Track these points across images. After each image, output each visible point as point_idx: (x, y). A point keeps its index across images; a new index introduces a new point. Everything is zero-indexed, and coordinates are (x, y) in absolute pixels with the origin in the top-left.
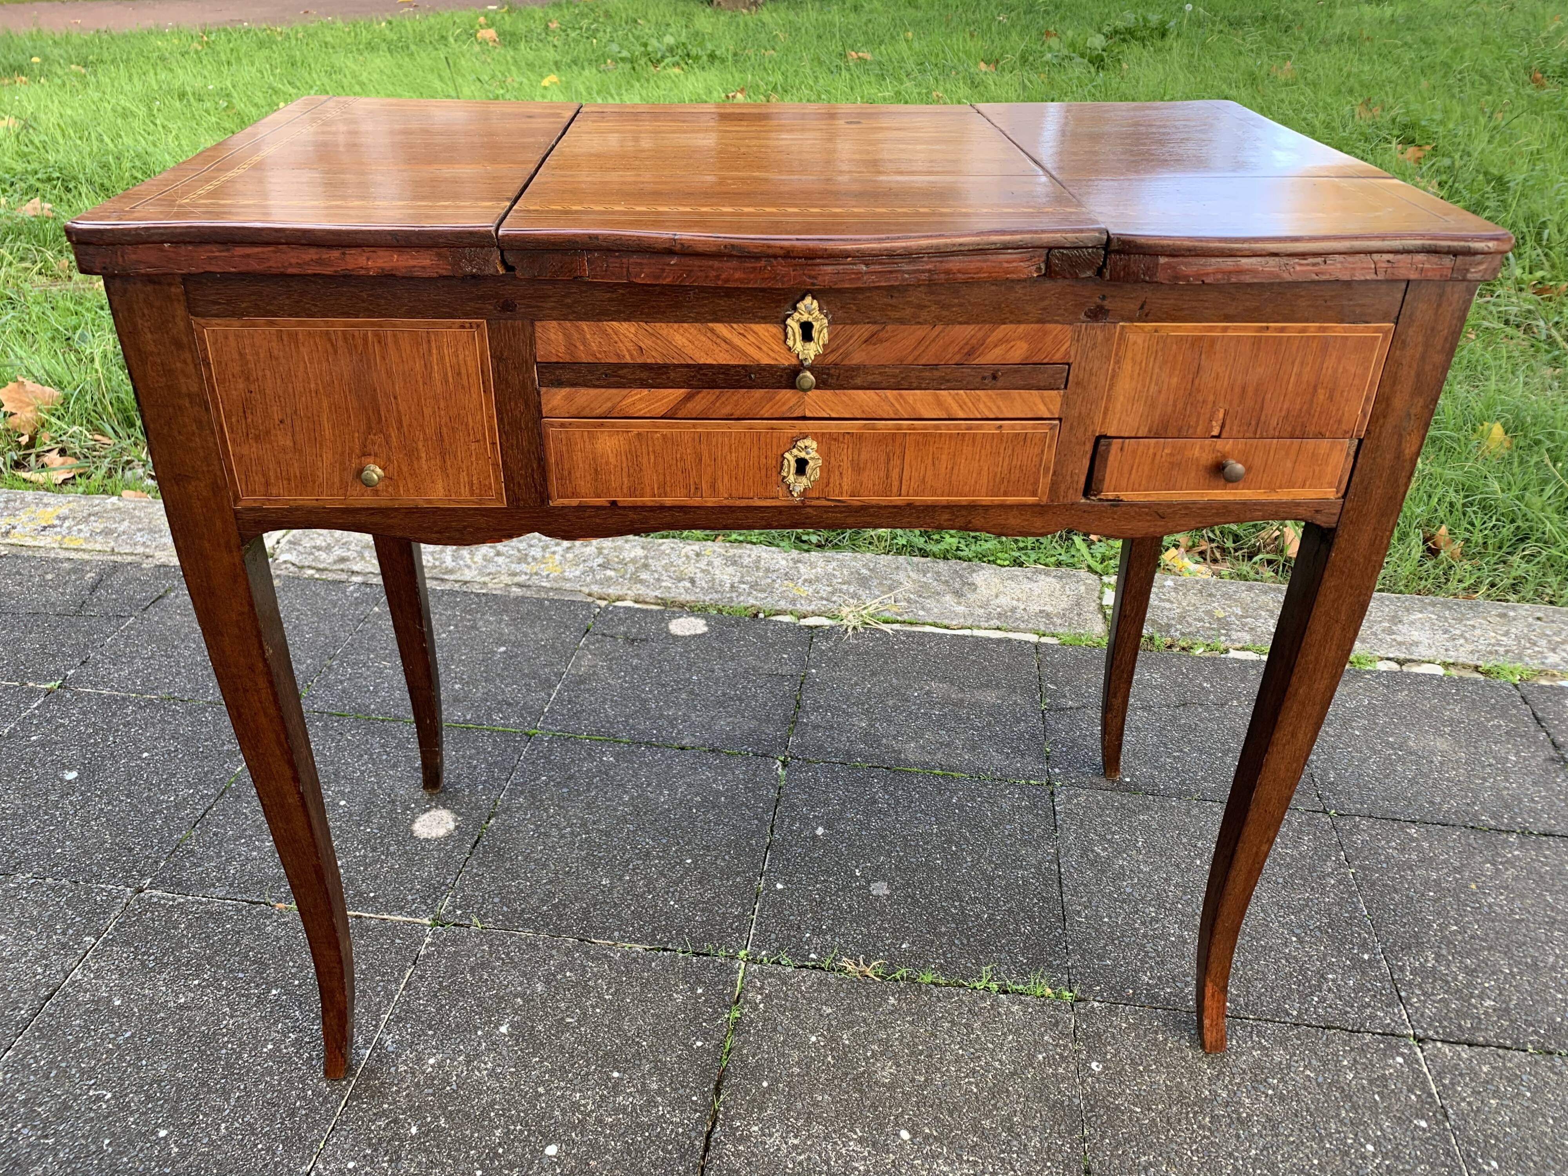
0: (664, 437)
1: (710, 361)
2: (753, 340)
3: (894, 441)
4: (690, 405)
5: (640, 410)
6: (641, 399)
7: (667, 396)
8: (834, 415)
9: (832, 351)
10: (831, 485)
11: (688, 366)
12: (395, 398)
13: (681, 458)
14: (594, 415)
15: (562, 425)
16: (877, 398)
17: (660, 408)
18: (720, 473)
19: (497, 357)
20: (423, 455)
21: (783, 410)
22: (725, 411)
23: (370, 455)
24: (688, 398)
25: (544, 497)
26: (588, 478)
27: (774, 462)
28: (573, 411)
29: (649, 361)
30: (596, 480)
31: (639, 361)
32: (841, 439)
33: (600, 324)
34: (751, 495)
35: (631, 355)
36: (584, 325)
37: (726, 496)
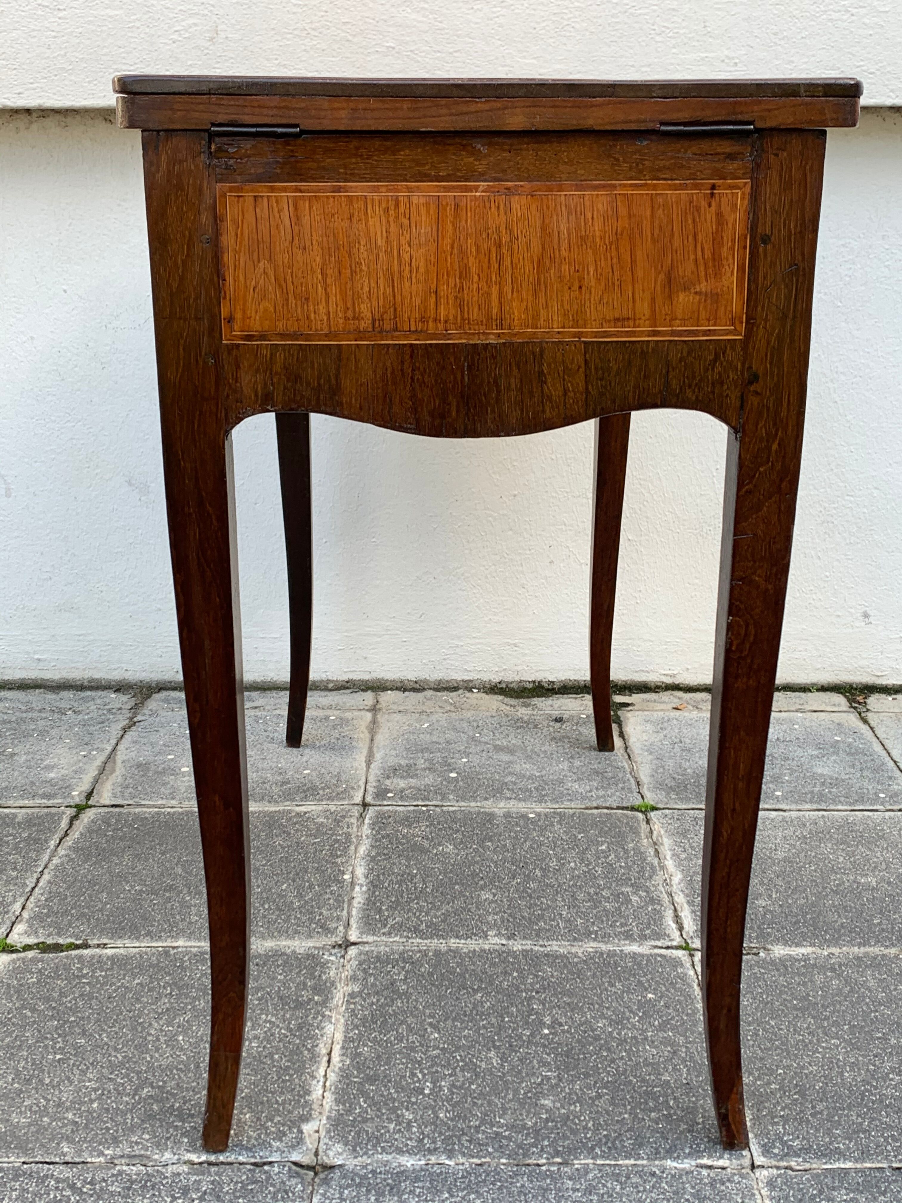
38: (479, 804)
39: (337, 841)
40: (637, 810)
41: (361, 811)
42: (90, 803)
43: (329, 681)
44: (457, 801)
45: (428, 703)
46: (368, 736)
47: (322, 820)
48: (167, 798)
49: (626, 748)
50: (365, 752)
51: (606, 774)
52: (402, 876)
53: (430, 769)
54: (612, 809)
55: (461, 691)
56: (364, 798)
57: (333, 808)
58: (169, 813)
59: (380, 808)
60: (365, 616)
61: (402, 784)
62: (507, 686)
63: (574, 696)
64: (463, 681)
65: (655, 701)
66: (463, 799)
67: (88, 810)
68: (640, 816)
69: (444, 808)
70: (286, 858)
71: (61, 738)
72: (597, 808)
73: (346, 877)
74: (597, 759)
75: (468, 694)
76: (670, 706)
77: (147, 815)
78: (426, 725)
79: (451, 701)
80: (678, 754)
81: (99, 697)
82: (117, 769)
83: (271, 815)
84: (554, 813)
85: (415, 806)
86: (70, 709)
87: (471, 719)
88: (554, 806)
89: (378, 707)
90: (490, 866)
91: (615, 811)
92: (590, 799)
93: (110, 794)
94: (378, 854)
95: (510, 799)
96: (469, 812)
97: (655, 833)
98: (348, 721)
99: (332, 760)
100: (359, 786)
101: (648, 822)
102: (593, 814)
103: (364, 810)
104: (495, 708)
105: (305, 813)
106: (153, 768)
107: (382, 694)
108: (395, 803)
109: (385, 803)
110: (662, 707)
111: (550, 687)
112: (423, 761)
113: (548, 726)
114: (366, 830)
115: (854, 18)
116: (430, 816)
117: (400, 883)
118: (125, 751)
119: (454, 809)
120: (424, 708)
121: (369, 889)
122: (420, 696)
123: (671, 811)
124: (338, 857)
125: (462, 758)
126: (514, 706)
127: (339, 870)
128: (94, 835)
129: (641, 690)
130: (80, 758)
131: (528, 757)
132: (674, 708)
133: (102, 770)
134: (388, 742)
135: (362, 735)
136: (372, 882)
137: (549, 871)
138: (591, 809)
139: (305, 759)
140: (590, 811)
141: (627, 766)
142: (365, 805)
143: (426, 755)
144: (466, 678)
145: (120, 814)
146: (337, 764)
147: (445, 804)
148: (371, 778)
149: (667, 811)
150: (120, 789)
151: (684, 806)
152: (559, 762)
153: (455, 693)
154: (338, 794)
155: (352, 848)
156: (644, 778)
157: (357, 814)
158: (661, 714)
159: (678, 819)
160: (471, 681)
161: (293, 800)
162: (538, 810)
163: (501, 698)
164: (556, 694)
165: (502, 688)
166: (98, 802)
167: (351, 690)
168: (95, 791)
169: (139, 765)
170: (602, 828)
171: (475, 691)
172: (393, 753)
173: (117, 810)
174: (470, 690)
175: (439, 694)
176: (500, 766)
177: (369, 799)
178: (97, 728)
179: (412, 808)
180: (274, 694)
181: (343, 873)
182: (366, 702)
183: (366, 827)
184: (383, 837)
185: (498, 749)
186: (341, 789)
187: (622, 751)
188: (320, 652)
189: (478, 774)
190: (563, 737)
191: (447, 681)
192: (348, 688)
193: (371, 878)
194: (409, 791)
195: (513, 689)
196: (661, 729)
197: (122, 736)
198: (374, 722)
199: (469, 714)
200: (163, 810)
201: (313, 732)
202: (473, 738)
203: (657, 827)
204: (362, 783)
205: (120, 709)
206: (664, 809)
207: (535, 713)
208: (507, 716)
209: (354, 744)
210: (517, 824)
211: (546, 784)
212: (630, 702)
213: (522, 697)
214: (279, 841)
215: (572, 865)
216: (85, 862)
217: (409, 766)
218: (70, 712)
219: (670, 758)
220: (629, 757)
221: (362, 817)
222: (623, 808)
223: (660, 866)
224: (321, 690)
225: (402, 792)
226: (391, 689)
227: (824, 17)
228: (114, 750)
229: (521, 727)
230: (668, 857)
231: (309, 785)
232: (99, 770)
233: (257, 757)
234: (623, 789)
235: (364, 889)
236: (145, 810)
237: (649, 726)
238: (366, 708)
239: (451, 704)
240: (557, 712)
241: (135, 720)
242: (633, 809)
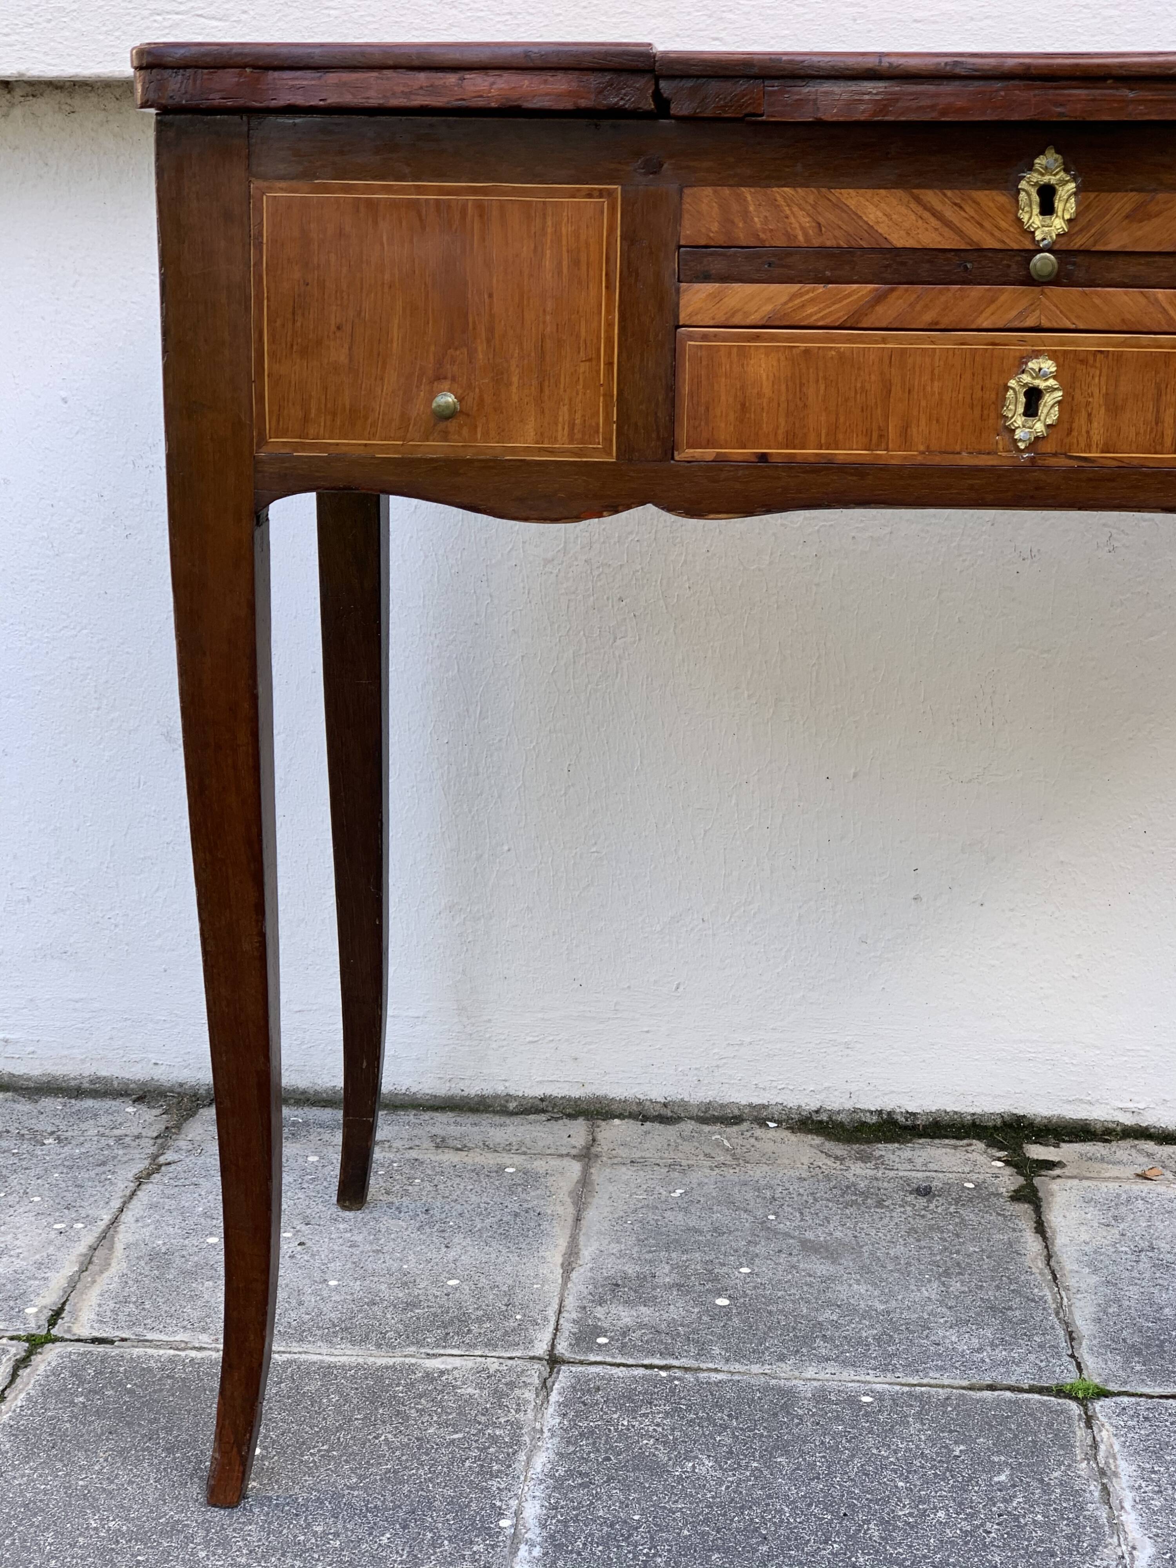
0: (841, 355)
1: (910, 243)
2: (972, 213)
3: (1167, 364)
4: (880, 309)
5: (811, 315)
6: (812, 300)
7: (849, 295)
8: (1081, 327)
9: (1081, 230)
10: (1075, 433)
11: (882, 250)
12: (491, 296)
13: (862, 387)
14: (748, 322)
15: (705, 337)
16: (1143, 301)
17: (838, 311)
18: (915, 413)
19: (629, 238)
20: (515, 379)
21: (1008, 317)
22: (928, 318)
23: (445, 378)
24: (879, 299)
25: (670, 449)
26: (732, 417)
27: (993, 396)
28: (721, 319)
29: (828, 243)
30: (742, 421)
31: (816, 242)
32: (1091, 361)
33: (769, 191)
34: (958, 448)
35: (806, 234)
36: (747, 193)
37: (922, 448)
38: (767, 1369)
39: (494, 1439)
40: (1069, 1396)
41: (546, 1374)
42: (54, 1332)
43: (509, 1097)
44: (727, 1361)
45: (687, 1147)
46: (571, 1210)
47: (470, 1390)
48: (193, 1329)
49: (1049, 1257)
50: (563, 1243)
51: (1009, 1313)
52: (612, 1526)
53: (679, 1286)
54: (1021, 1390)
55: (745, 1125)
56: (553, 1346)
57: (493, 1365)
58: (192, 1360)
59: (581, 1368)
60: (576, 985)
61: (625, 1316)
62: (830, 1117)
63: (953, 1142)
64: (750, 1105)
65: (1103, 1159)
66: (739, 1355)
67: (49, 1346)
68: (1074, 1408)
69: (701, 1375)
70: (395, 1472)
71: (26, 1193)
72: (991, 1388)
73: (504, 1523)
74: (993, 1279)
75: (759, 1132)
76: (1130, 1171)
77: (152, 1364)
78: (679, 1191)
79: (726, 1143)
80: (1147, 1275)
81: (106, 1111)
82: (114, 1262)
83: (377, 1374)
84: (910, 1395)
85: (646, 1367)
86: (53, 1133)
87: (762, 1183)
88: (911, 1380)
89: (594, 1150)
90: (780, 1512)
91: (1026, 1396)
92: (978, 1366)
93: (93, 1316)
94: (570, 1474)
95: (827, 1360)
96: (750, 1386)
97: (1102, 1447)
98: (537, 1177)
99: (501, 1259)
100: (546, 1319)
101: (1089, 1422)
102: (984, 1401)
103: (551, 1372)
104: (806, 1162)
105: (442, 1373)
106: (178, 1261)
107: (603, 1123)
108: (609, 1359)
109: (592, 1358)
110: (1114, 1171)
111: (909, 1123)
112: (667, 1268)
113: (903, 1205)
114: (551, 1418)
116: (673, 1390)
117: (605, 1541)
118: (134, 1226)
119: (720, 1377)
120: (679, 1157)
121: (546, 1554)
122: (670, 1132)
123: (1133, 1400)
124: (493, 1475)
125: (741, 1265)
126: (842, 1159)
127: (493, 1506)
128: (52, 1402)
129: (1077, 1136)
130: (53, 1235)
131: (865, 1270)
132: (1138, 1175)
133: (86, 1263)
134: (606, 1224)
135: (560, 1210)
136: (552, 1537)
137: (896, 1527)
138: (981, 1389)
139: (452, 1255)
140: (978, 1395)
141: (1049, 1298)
142: (554, 1361)
143: (674, 1255)
144: (756, 1101)
145: (104, 1359)
146: (509, 1269)
147: (703, 1366)
148: (571, 1302)
149: (1126, 1399)
150: (112, 1305)
151: (1159, 1391)
152: (921, 1283)
153: (735, 1128)
154: (506, 1333)
155: (522, 1456)
156: (1084, 1325)
157: (537, 1382)
158: (1113, 1186)
159: (1146, 1419)
160: (765, 1107)
161: (420, 1344)
162: (878, 1387)
163: (817, 1140)
164: (921, 1136)
165: (821, 1122)
166: (69, 1330)
167: (548, 1116)
168: (67, 1307)
169: (154, 1256)
170: (1001, 1433)
171: (772, 1125)
172: (615, 1248)
173: (101, 1349)
174: (762, 1122)
175: (706, 1128)
176: (810, 1285)
177: (563, 1348)
178: (92, 1174)
179: (641, 1371)
180: (411, 1116)
181: (501, 1515)
182: (572, 1141)
183: (551, 1410)
184: (582, 1435)
185: (809, 1247)
186: (513, 1324)
187: (1041, 1264)
188: (494, 1045)
189: (770, 1301)
190: (931, 1228)
191: (722, 1106)
192: (544, 1111)
193: (552, 1526)
194: (639, 1333)
195: (841, 1124)
196: (1115, 1218)
197: (133, 1193)
198: (585, 1182)
199: (757, 1173)
200: (183, 1354)
201: (474, 1198)
202: (764, 1223)
203: (1105, 1435)
204: (551, 1314)
205: (138, 1137)
206: (1119, 1394)
207: (880, 1175)
208: (828, 1178)
209: (545, 1225)
210: (838, 1419)
211: (896, 1330)
212: (1056, 1159)
213: (858, 1141)
214: (386, 1433)
215: (941, 1514)
216: (27, 1459)
217: (642, 1278)
218: (51, 1141)
219: (1132, 1282)
220: (1055, 1278)
221: (545, 1387)
222: (1041, 1390)
223: (1112, 1526)
224: (495, 1112)
225: (624, 1334)
226: (621, 1116)
228: (115, 1221)
229: (854, 1203)
230: (1127, 1505)
231: (454, 1312)
232: (82, 1263)
233: (368, 1247)
234: (1041, 1346)
235: (537, 1552)
236: (150, 1351)
237: (1093, 1214)
238: (574, 1152)
239: (727, 1150)
240: (920, 1175)
241: (162, 1160)
242: (1060, 1392)
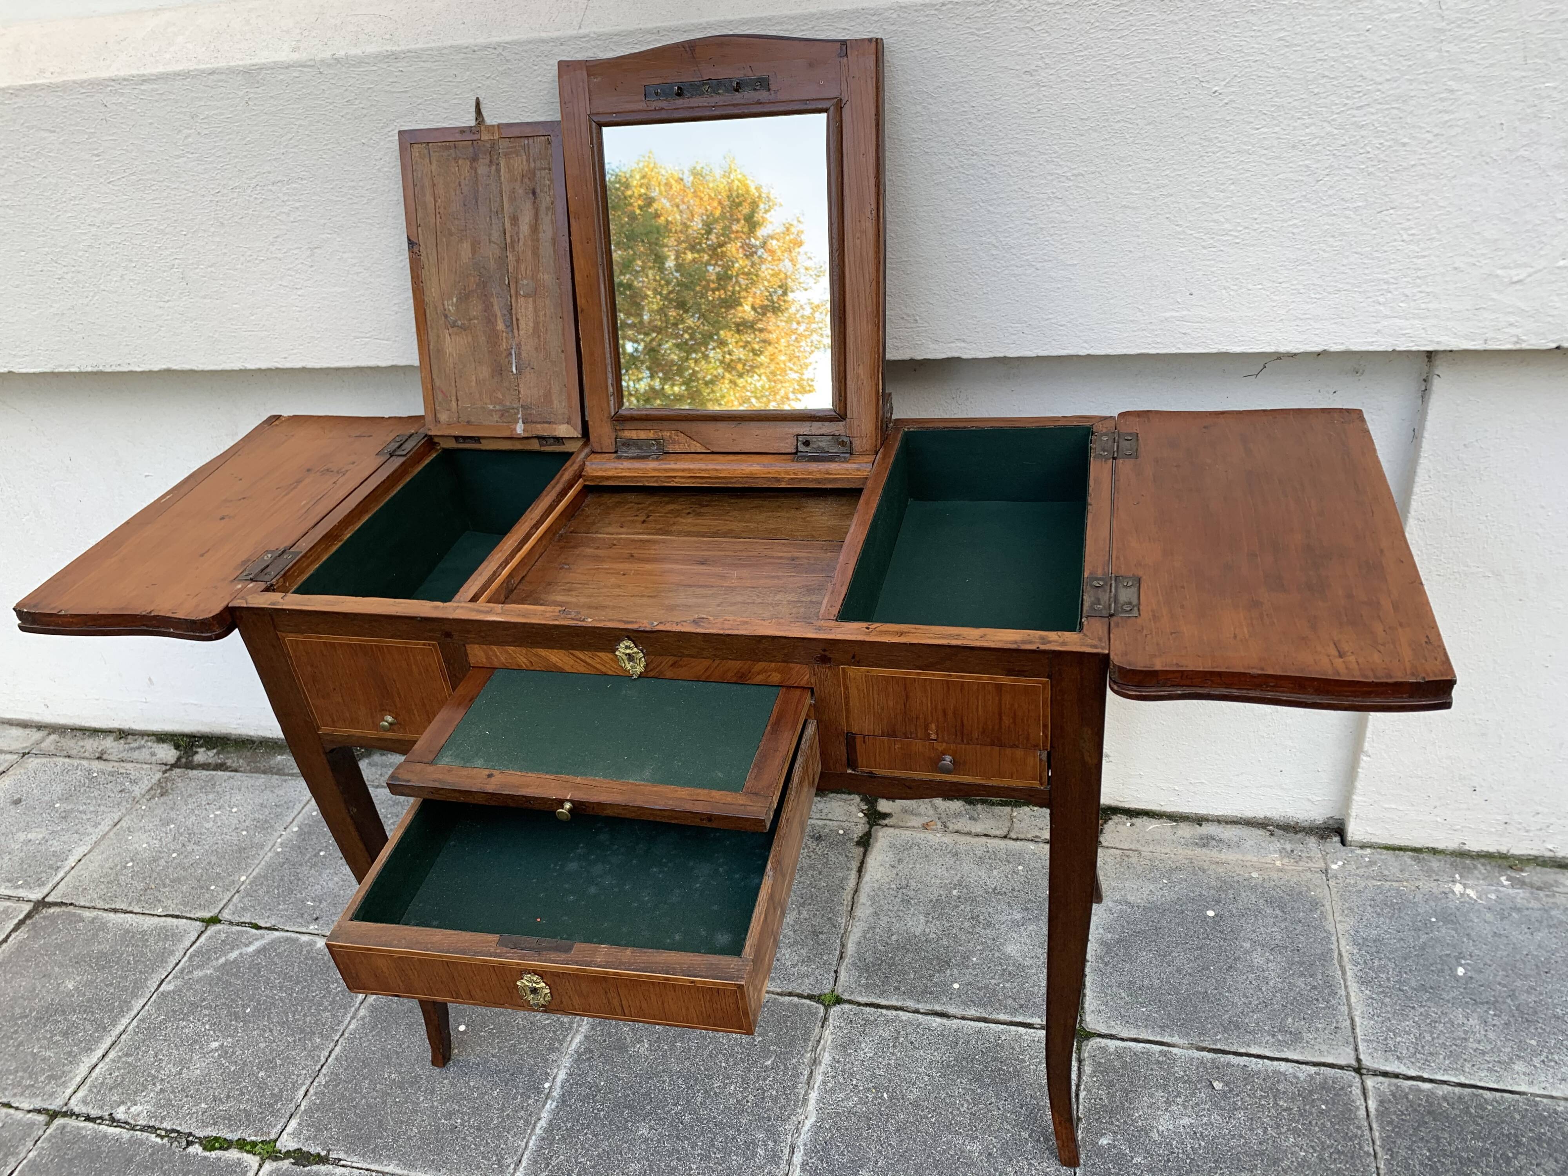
1: (575, 671)
2: (597, 660)
9: (651, 670)
11: (562, 672)
12: (394, 681)
19: (447, 662)
20: (416, 713)
23: (386, 710)
29: (536, 668)
31: (531, 668)
35: (526, 665)
40: (822, 1002)
49: (856, 891)
51: (820, 936)
52: (591, 1088)
54: (802, 997)
68: (821, 1010)
72: (790, 994)
73: (547, 1085)
76: (921, 822)
80: (896, 907)
90: (665, 1081)
91: (803, 1001)
92: (790, 979)
97: (822, 1042)
101: (824, 1022)
102: (783, 1004)
110: (914, 822)
115: (1039, 272)
117: (584, 1099)
121: (557, 1107)
123: (851, 1006)
127: (546, 1073)
132: (924, 826)
136: (564, 1095)
137: (709, 1096)
138: (785, 995)
140: (782, 999)
141: (843, 924)
149: (847, 1006)
151: (865, 1000)
156: (851, 948)
158: (908, 833)
159: (851, 1021)
181: (547, 1079)
187: (850, 898)
193: (566, 1087)
196: (899, 860)
203: (827, 1033)
206: (846, 1002)
212: (889, 812)
215: (732, 1087)
219: (887, 913)
220: (852, 908)
222: (812, 998)
223: (803, 1100)
227: (1006, 272)
230: (816, 1086)
234: (825, 964)
235: (554, 1105)
237: (890, 856)
240: (821, 823)
242: (820, 999)
